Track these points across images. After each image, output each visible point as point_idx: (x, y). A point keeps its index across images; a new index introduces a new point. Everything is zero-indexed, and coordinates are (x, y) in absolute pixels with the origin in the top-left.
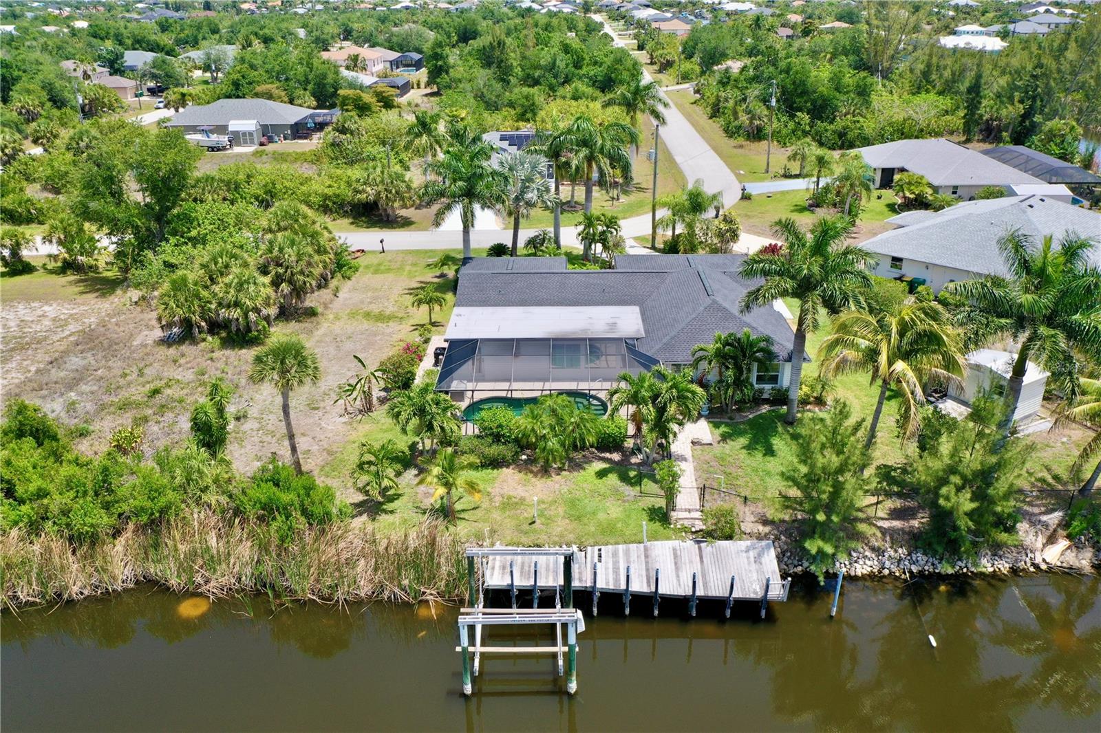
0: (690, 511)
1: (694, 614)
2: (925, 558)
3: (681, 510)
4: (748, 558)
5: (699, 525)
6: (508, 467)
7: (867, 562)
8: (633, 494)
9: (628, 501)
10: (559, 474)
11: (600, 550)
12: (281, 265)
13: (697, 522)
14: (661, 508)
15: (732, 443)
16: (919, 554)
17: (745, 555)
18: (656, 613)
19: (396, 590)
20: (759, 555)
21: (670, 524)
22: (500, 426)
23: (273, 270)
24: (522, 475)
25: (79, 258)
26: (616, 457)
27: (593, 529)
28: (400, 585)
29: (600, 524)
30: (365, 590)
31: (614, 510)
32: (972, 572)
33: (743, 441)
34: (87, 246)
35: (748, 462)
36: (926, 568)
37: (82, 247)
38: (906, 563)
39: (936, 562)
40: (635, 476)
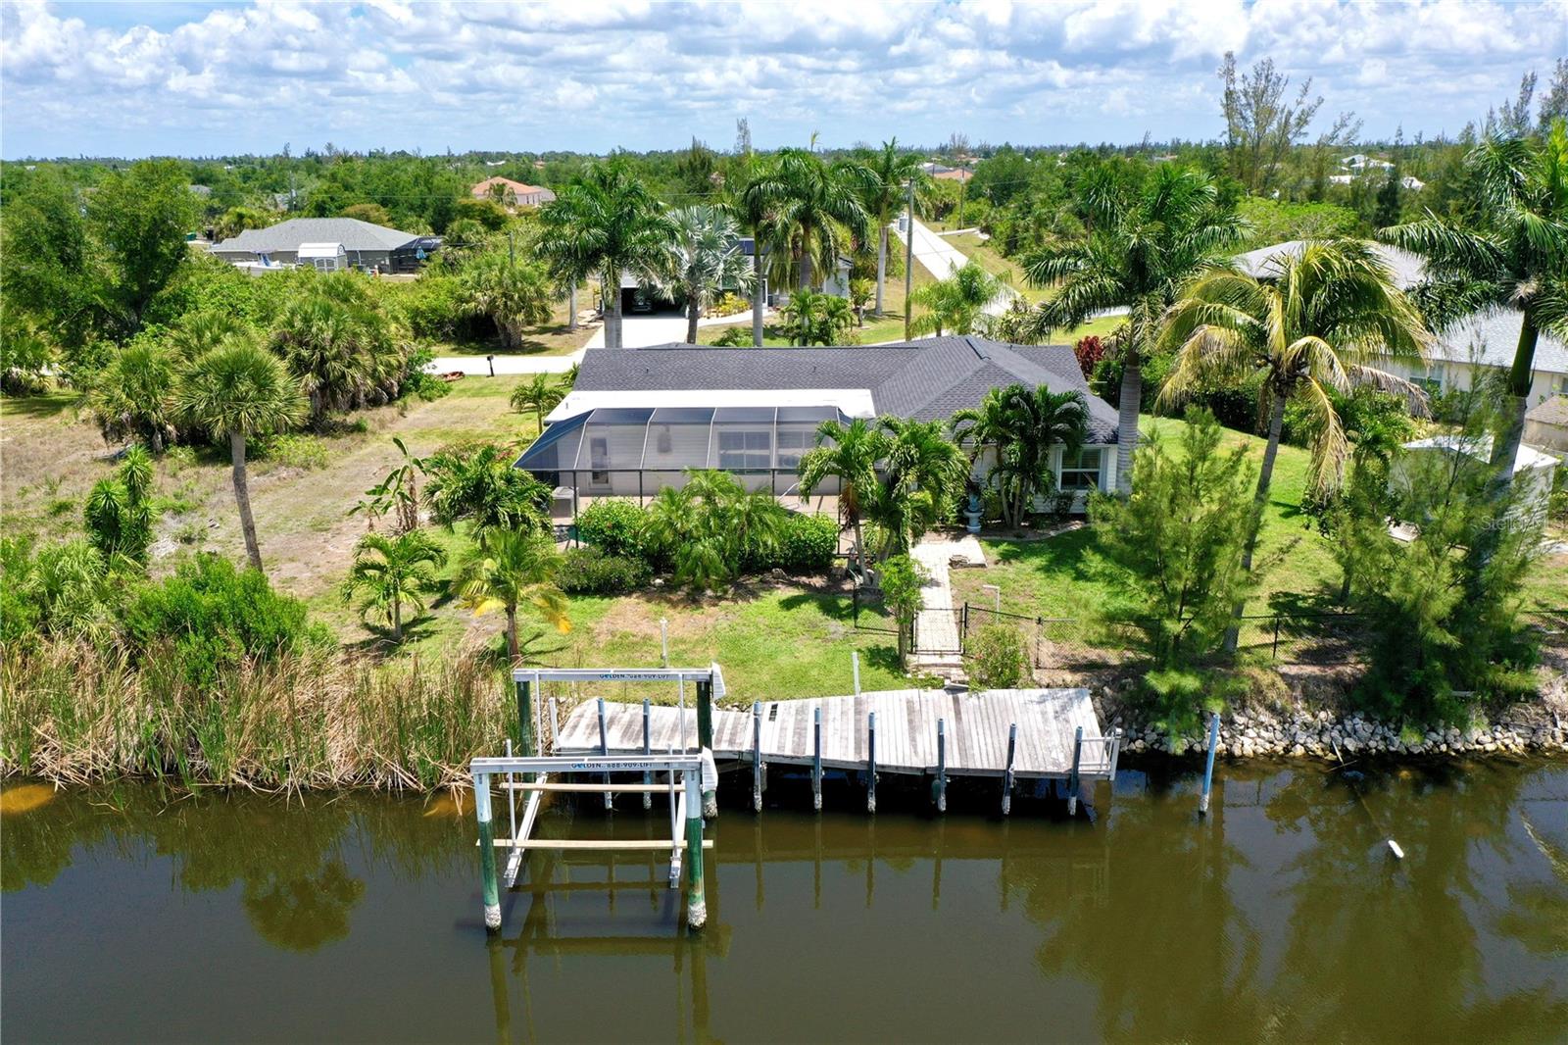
0: (941, 654)
1: (943, 808)
2: (1369, 728)
3: (927, 652)
4: (1044, 713)
5: (957, 675)
6: (629, 594)
7: (1263, 733)
8: (842, 630)
9: (833, 640)
10: (715, 605)
11: (775, 707)
12: (307, 345)
13: (954, 671)
14: (889, 649)
15: (1019, 565)
16: (1357, 720)
17: (1037, 708)
18: (872, 803)
19: (397, 768)
20: (1064, 708)
21: (906, 672)
22: (618, 526)
23: (292, 351)
24: (652, 607)
25: (14, 369)
26: (818, 581)
27: (766, 678)
28: (404, 763)
29: (780, 670)
30: (340, 770)
31: (808, 653)
32: (1457, 751)
33: (1037, 561)
34: (29, 355)
35: (1048, 590)
36: (1372, 744)
37: (22, 355)
38: (1335, 733)
39: (1390, 734)
40: (848, 607)
